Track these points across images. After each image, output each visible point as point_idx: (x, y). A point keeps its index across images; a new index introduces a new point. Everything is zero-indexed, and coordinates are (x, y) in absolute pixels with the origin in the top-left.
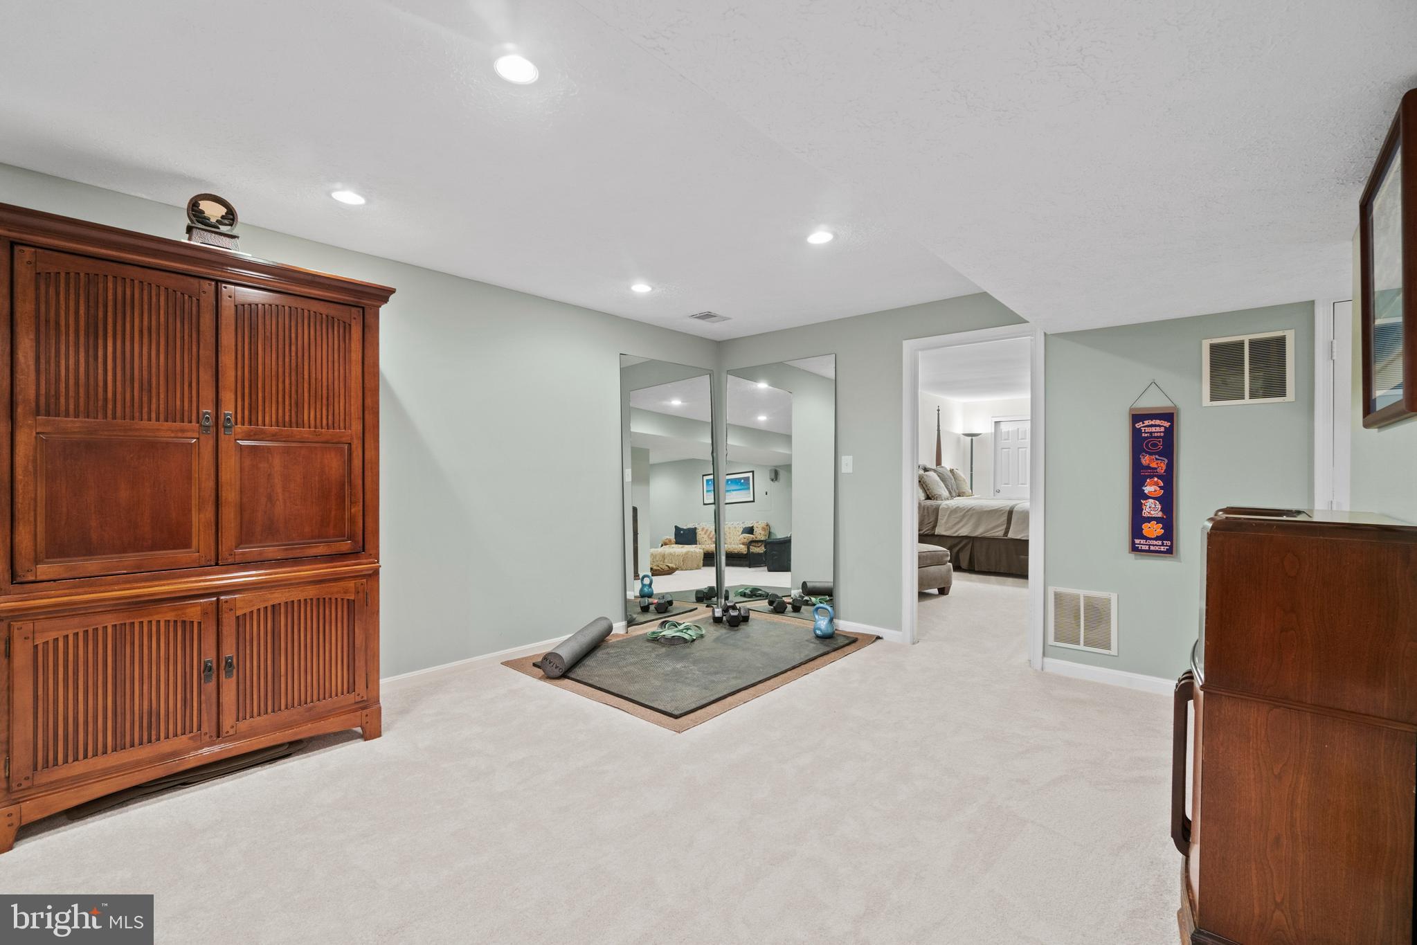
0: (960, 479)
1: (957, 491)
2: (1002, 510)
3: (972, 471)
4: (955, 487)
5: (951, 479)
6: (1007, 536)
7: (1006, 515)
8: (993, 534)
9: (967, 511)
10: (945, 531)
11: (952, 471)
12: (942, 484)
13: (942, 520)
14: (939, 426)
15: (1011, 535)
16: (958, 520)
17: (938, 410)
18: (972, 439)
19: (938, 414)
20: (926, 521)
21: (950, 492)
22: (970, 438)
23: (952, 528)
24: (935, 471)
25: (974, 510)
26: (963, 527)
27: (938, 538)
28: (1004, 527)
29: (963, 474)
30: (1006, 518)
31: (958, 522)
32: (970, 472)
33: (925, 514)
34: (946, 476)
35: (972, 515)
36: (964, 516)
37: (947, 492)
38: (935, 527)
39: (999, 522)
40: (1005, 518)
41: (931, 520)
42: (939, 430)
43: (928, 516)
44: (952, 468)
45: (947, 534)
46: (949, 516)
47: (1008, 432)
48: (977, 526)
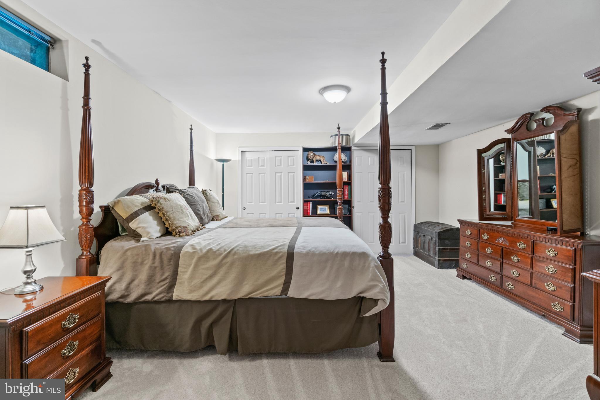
0: (214, 200)
1: (210, 215)
2: (277, 253)
3: (223, 192)
4: (207, 211)
5: (203, 202)
6: (286, 295)
7: (284, 260)
8: (265, 294)
9: (226, 257)
10: (191, 292)
11: (204, 192)
12: (189, 210)
13: (184, 275)
14: (191, 145)
15: (292, 293)
16: (210, 272)
17: (191, 129)
18: (223, 165)
19: (191, 133)
20: (158, 278)
21: (201, 219)
22: (221, 163)
23: (201, 287)
24: (181, 192)
25: (235, 254)
26: (218, 283)
27: (177, 305)
28: (282, 280)
29: (216, 195)
30: (284, 265)
31: (211, 276)
32: (222, 193)
33: (157, 264)
34: (197, 198)
35: (232, 264)
36: (219, 266)
37: (197, 220)
38: (171, 287)
39: (274, 273)
40: (282, 266)
41: (166, 274)
42: (192, 150)
43: (162, 267)
44: (204, 189)
45: (193, 299)
46: (196, 266)
47: (252, 160)
48: (239, 282)
